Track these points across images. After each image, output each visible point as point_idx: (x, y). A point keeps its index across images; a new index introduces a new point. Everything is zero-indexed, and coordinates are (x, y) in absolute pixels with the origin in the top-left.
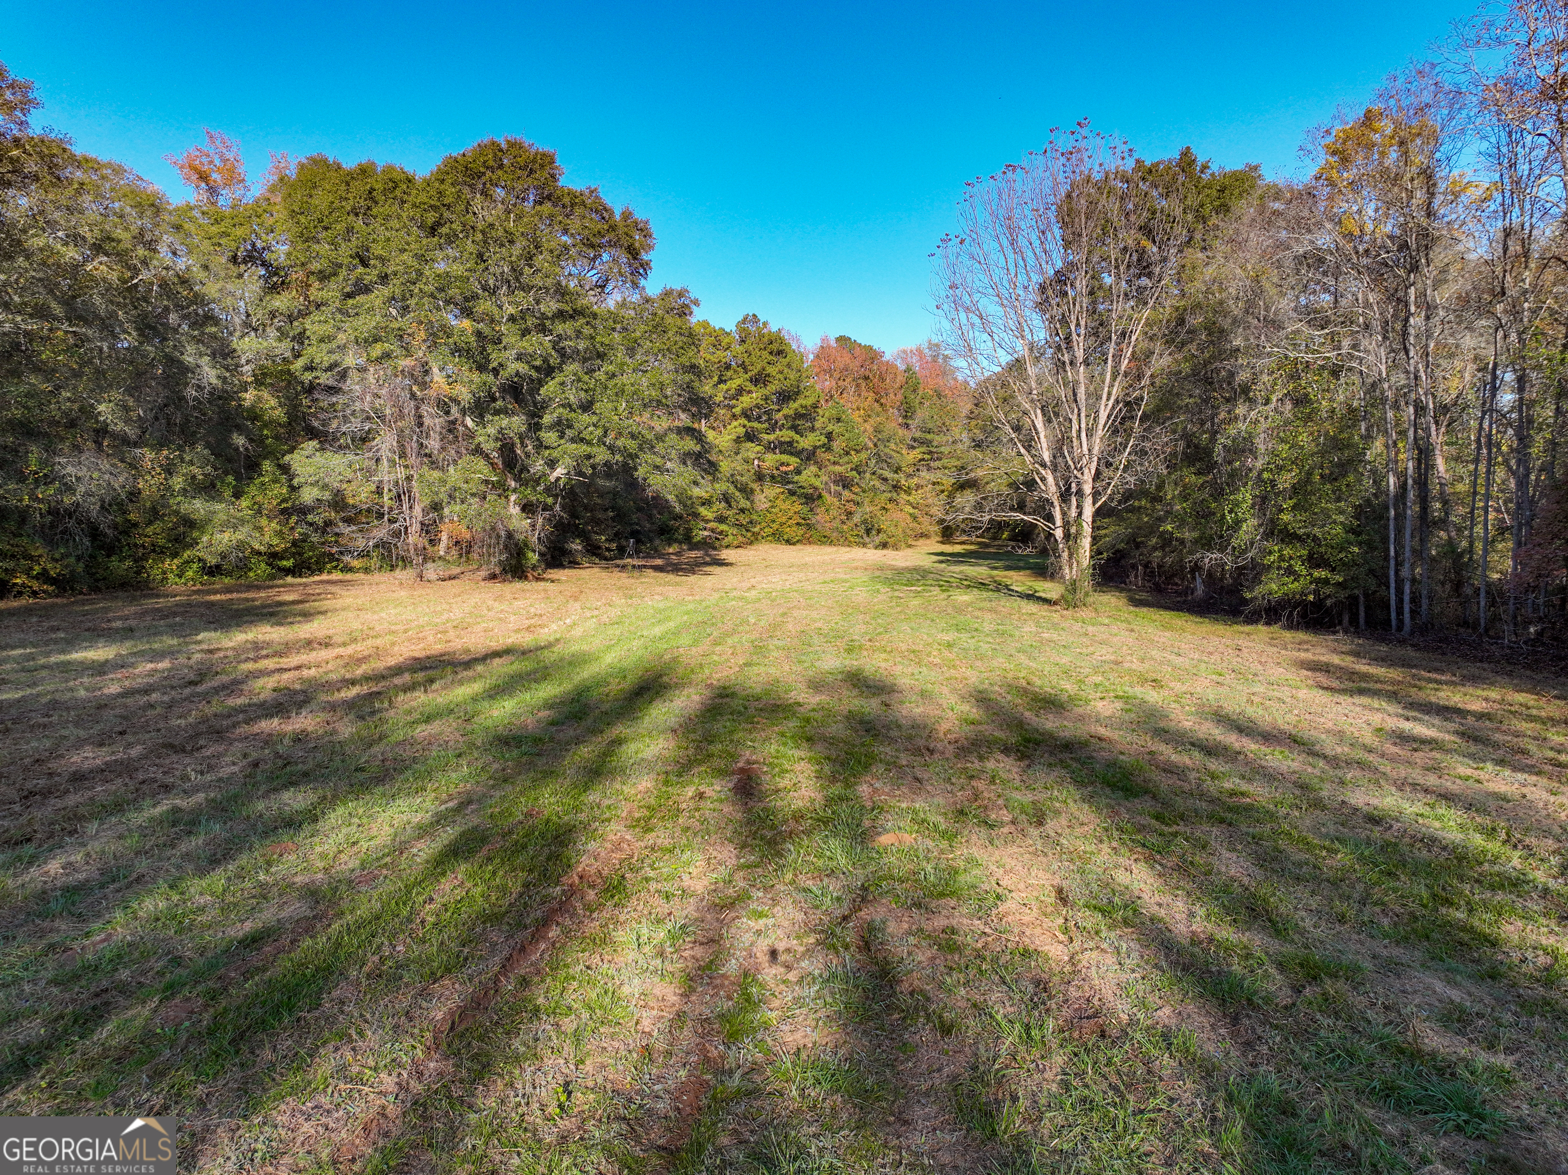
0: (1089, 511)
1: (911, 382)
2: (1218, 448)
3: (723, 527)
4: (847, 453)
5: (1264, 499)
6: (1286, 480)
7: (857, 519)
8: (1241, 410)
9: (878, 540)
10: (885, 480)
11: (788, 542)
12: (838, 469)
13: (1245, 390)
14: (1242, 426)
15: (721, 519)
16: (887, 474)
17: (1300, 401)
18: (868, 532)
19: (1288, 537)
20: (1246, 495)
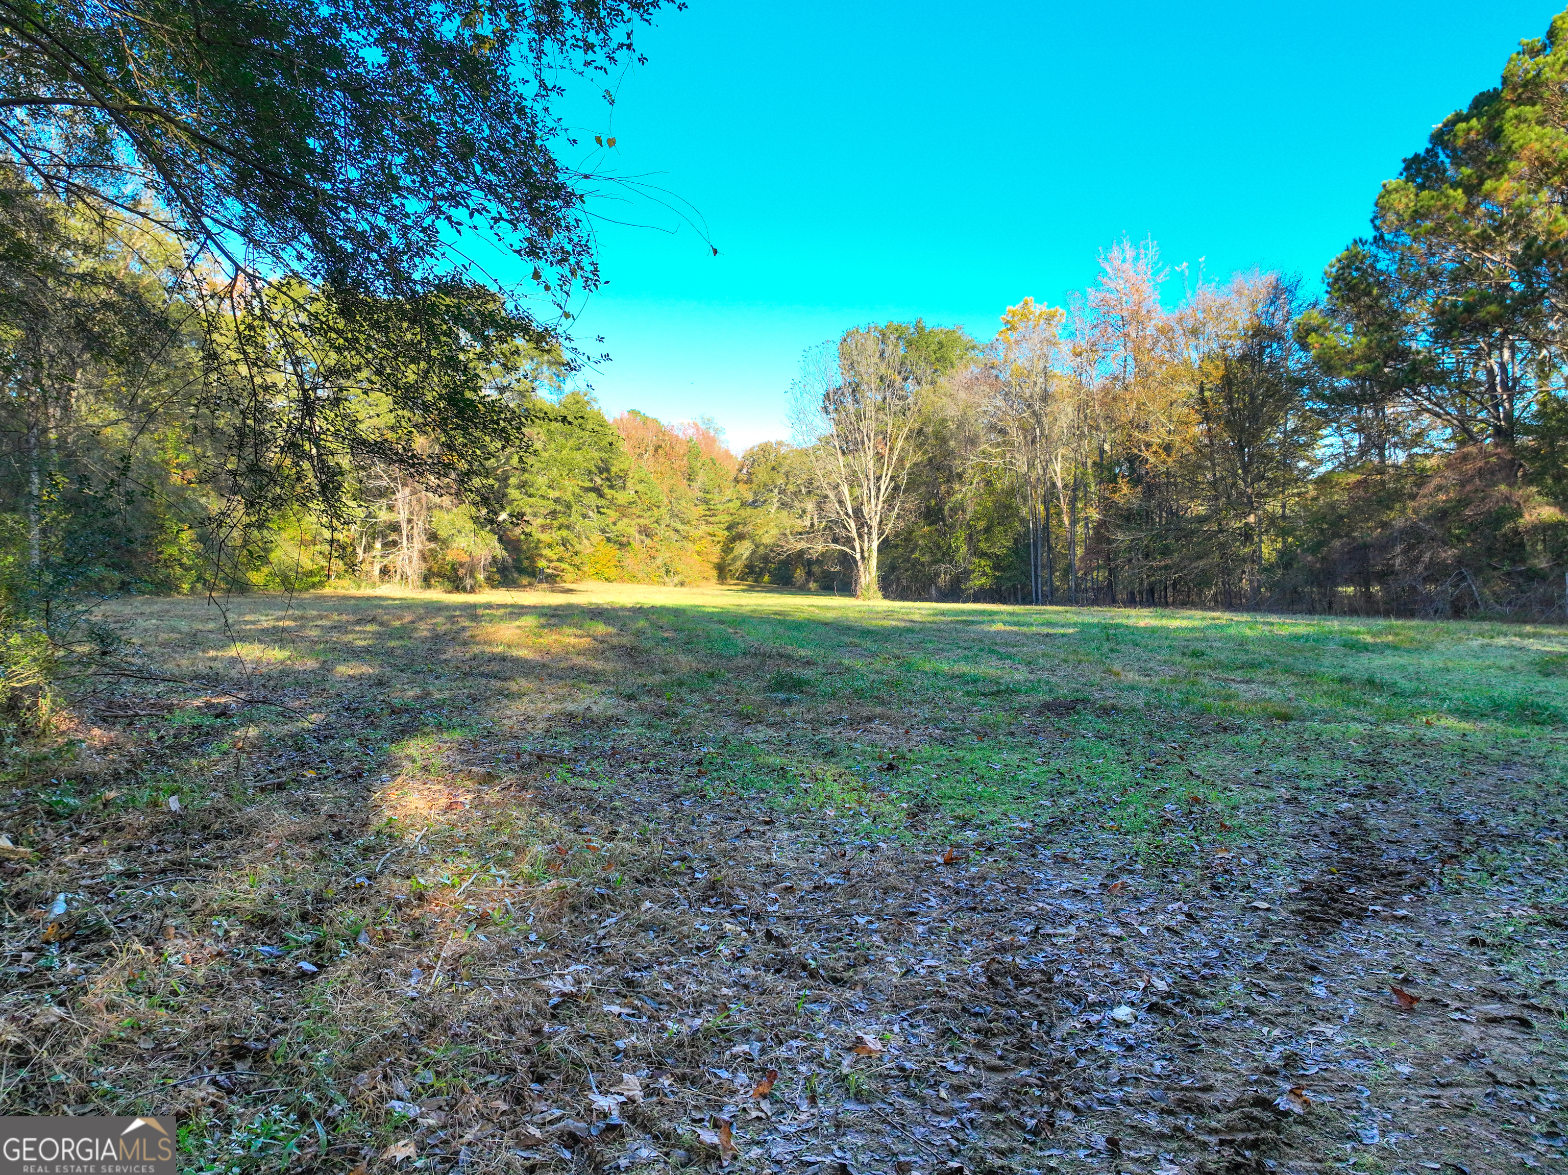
0: (875, 544)
1: (692, 452)
2: (946, 508)
3: (563, 566)
4: (649, 509)
5: (971, 535)
6: (981, 525)
7: (659, 561)
8: (957, 487)
9: (677, 579)
10: (677, 531)
11: (608, 580)
12: (642, 521)
13: (960, 476)
14: (959, 496)
15: (560, 560)
16: (679, 526)
17: (989, 483)
18: (667, 572)
19: (983, 555)
20: (962, 534)
